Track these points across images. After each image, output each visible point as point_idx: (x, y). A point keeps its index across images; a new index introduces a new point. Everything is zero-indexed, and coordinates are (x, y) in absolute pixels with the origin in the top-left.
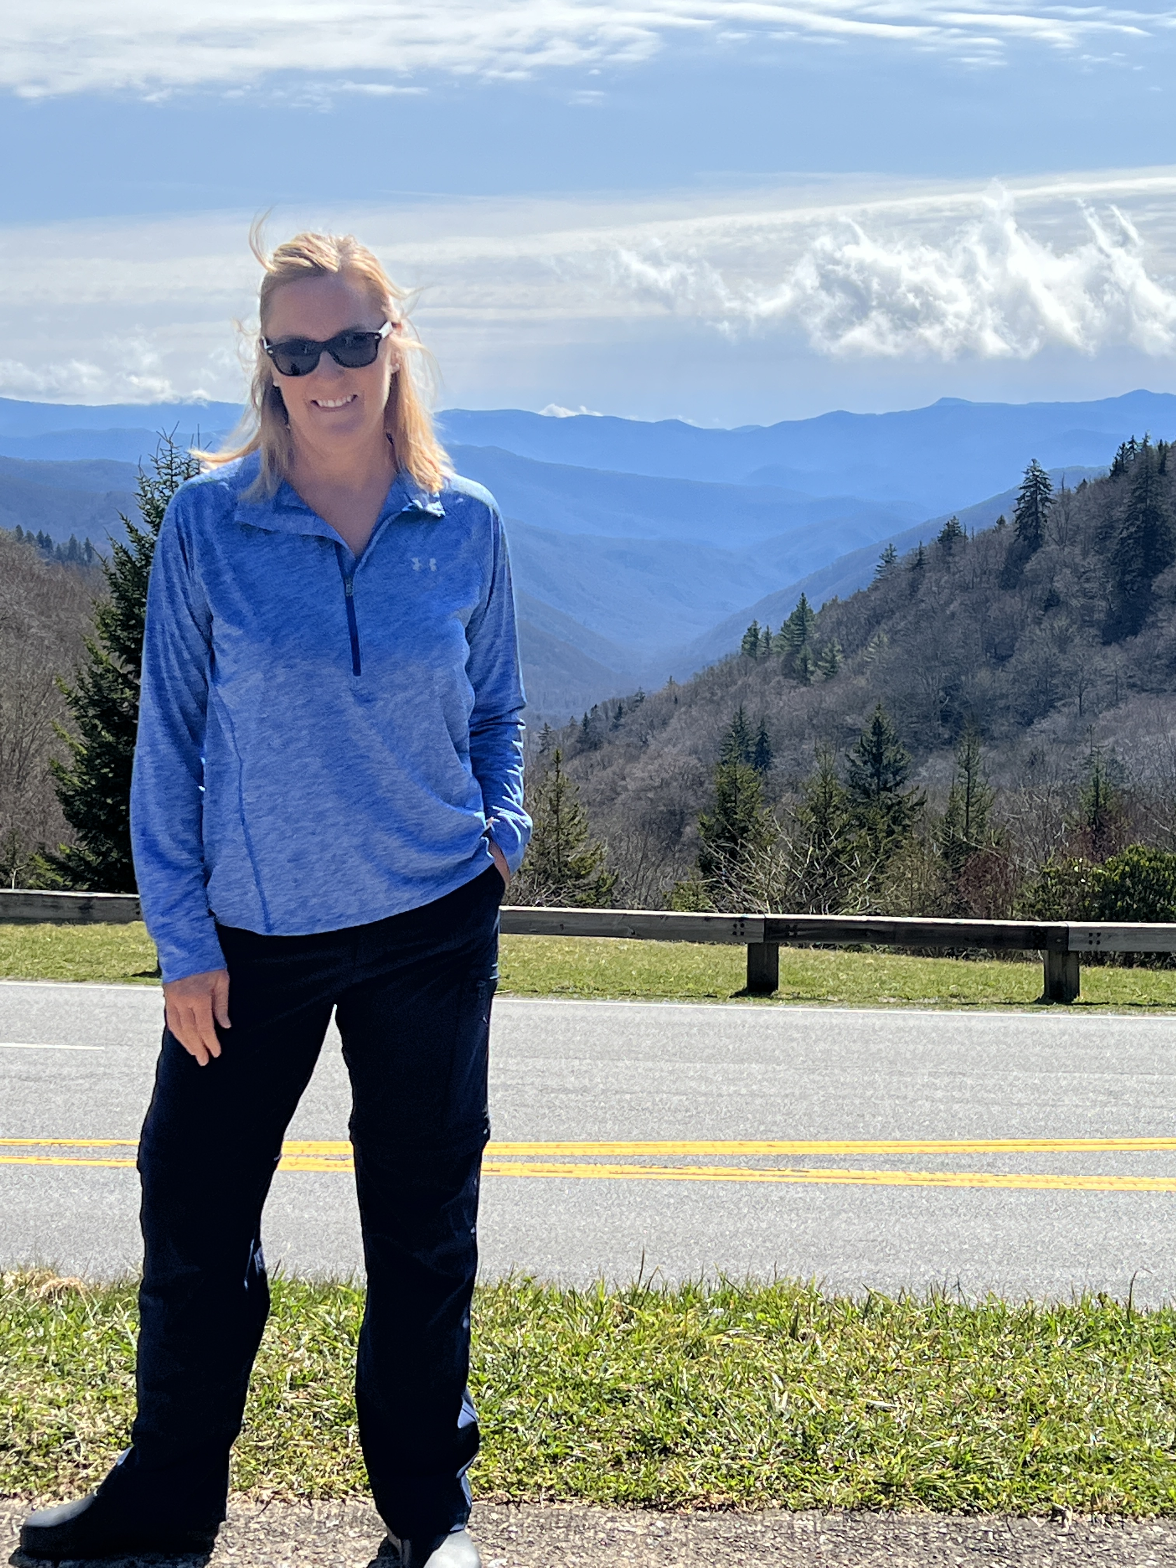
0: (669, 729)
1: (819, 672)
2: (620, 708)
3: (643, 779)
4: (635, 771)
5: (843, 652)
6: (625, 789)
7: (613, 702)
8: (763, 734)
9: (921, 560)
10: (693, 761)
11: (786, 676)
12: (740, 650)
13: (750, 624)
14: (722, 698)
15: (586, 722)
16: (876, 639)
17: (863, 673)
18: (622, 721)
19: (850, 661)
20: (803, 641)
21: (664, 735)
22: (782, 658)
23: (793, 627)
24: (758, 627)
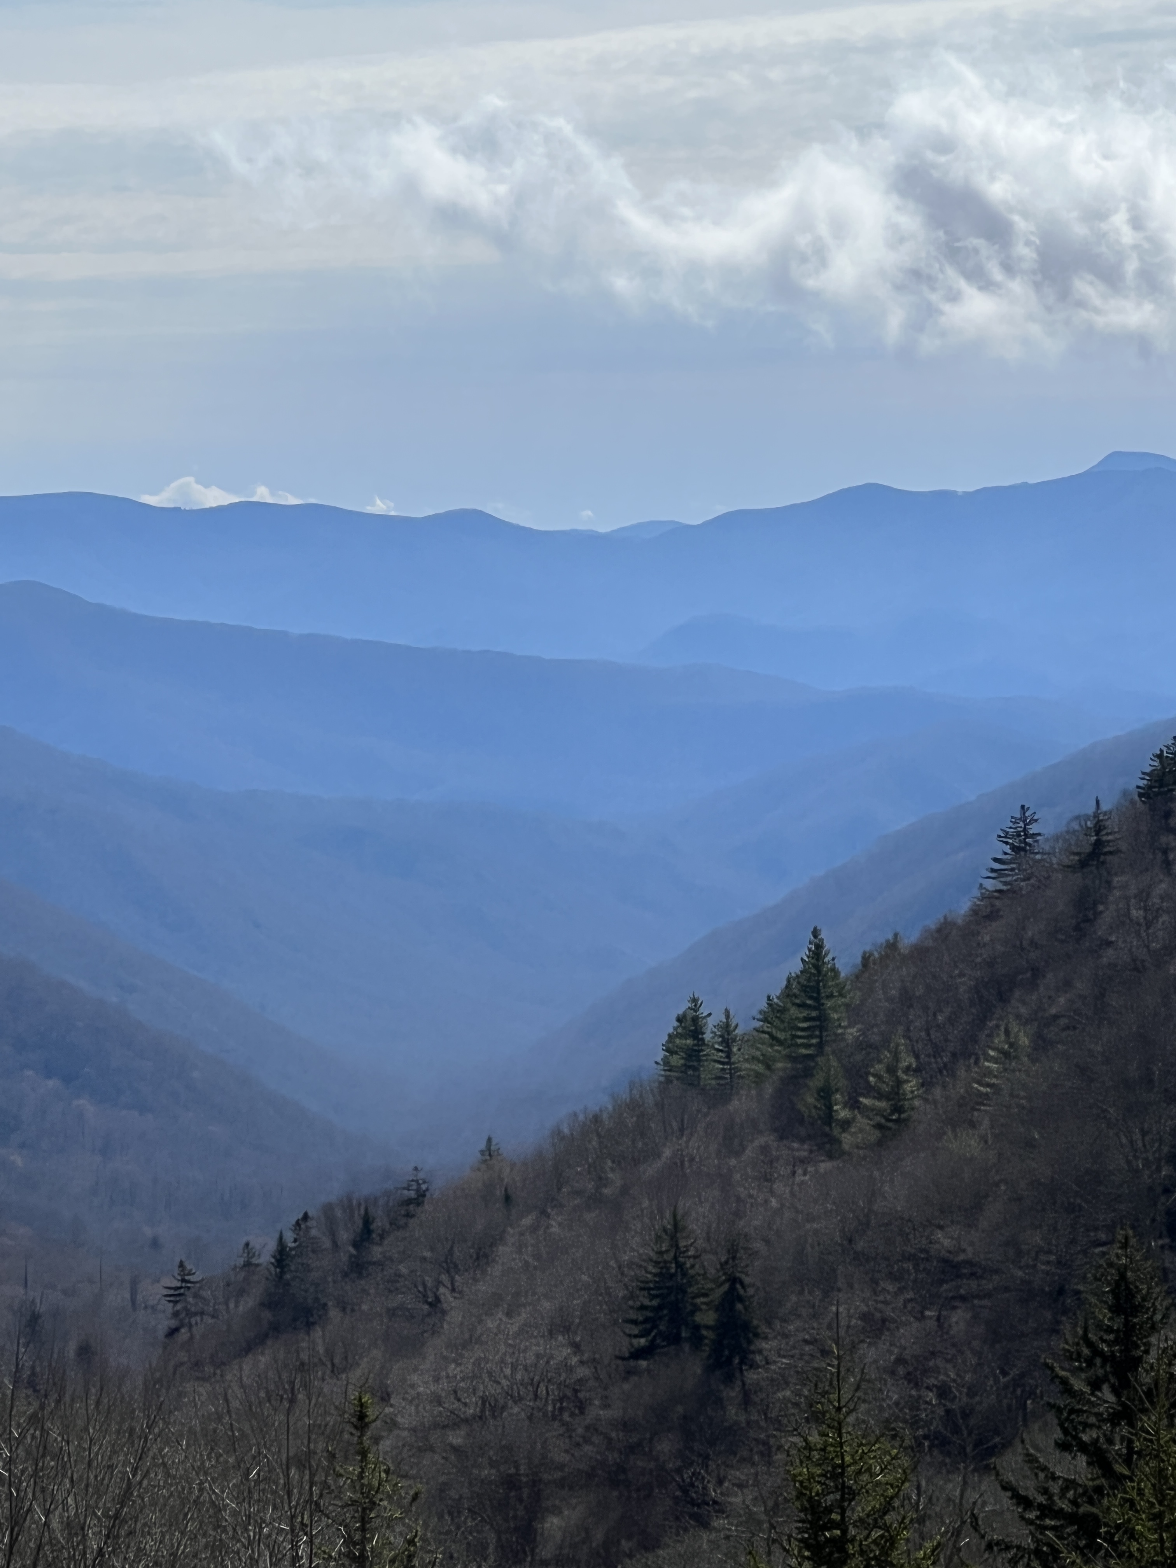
0: (496, 1270)
1: (861, 1121)
2: (367, 1221)
3: (437, 1400)
4: (415, 1378)
5: (917, 1070)
6: (392, 1424)
7: (348, 1205)
8: (734, 1280)
9: (1098, 844)
10: (562, 1352)
11: (783, 1134)
12: (660, 1070)
13: (683, 1007)
14: (624, 1191)
15: (282, 1256)
16: (999, 1040)
17: (973, 1125)
18: (376, 1252)
19: (938, 1092)
20: (820, 1046)
21: (482, 1287)
22: (769, 1090)
23: (794, 1011)
24: (704, 1011)
